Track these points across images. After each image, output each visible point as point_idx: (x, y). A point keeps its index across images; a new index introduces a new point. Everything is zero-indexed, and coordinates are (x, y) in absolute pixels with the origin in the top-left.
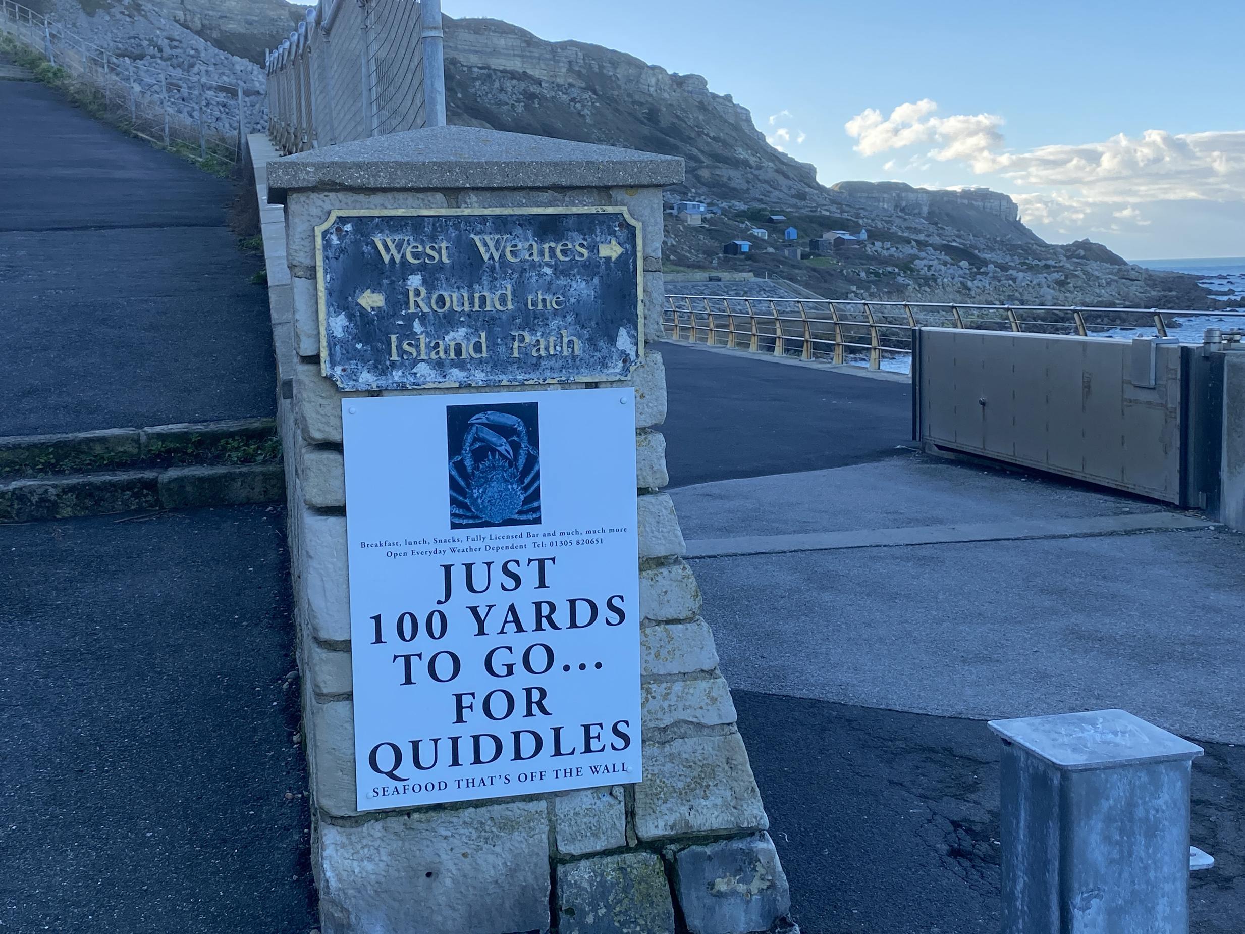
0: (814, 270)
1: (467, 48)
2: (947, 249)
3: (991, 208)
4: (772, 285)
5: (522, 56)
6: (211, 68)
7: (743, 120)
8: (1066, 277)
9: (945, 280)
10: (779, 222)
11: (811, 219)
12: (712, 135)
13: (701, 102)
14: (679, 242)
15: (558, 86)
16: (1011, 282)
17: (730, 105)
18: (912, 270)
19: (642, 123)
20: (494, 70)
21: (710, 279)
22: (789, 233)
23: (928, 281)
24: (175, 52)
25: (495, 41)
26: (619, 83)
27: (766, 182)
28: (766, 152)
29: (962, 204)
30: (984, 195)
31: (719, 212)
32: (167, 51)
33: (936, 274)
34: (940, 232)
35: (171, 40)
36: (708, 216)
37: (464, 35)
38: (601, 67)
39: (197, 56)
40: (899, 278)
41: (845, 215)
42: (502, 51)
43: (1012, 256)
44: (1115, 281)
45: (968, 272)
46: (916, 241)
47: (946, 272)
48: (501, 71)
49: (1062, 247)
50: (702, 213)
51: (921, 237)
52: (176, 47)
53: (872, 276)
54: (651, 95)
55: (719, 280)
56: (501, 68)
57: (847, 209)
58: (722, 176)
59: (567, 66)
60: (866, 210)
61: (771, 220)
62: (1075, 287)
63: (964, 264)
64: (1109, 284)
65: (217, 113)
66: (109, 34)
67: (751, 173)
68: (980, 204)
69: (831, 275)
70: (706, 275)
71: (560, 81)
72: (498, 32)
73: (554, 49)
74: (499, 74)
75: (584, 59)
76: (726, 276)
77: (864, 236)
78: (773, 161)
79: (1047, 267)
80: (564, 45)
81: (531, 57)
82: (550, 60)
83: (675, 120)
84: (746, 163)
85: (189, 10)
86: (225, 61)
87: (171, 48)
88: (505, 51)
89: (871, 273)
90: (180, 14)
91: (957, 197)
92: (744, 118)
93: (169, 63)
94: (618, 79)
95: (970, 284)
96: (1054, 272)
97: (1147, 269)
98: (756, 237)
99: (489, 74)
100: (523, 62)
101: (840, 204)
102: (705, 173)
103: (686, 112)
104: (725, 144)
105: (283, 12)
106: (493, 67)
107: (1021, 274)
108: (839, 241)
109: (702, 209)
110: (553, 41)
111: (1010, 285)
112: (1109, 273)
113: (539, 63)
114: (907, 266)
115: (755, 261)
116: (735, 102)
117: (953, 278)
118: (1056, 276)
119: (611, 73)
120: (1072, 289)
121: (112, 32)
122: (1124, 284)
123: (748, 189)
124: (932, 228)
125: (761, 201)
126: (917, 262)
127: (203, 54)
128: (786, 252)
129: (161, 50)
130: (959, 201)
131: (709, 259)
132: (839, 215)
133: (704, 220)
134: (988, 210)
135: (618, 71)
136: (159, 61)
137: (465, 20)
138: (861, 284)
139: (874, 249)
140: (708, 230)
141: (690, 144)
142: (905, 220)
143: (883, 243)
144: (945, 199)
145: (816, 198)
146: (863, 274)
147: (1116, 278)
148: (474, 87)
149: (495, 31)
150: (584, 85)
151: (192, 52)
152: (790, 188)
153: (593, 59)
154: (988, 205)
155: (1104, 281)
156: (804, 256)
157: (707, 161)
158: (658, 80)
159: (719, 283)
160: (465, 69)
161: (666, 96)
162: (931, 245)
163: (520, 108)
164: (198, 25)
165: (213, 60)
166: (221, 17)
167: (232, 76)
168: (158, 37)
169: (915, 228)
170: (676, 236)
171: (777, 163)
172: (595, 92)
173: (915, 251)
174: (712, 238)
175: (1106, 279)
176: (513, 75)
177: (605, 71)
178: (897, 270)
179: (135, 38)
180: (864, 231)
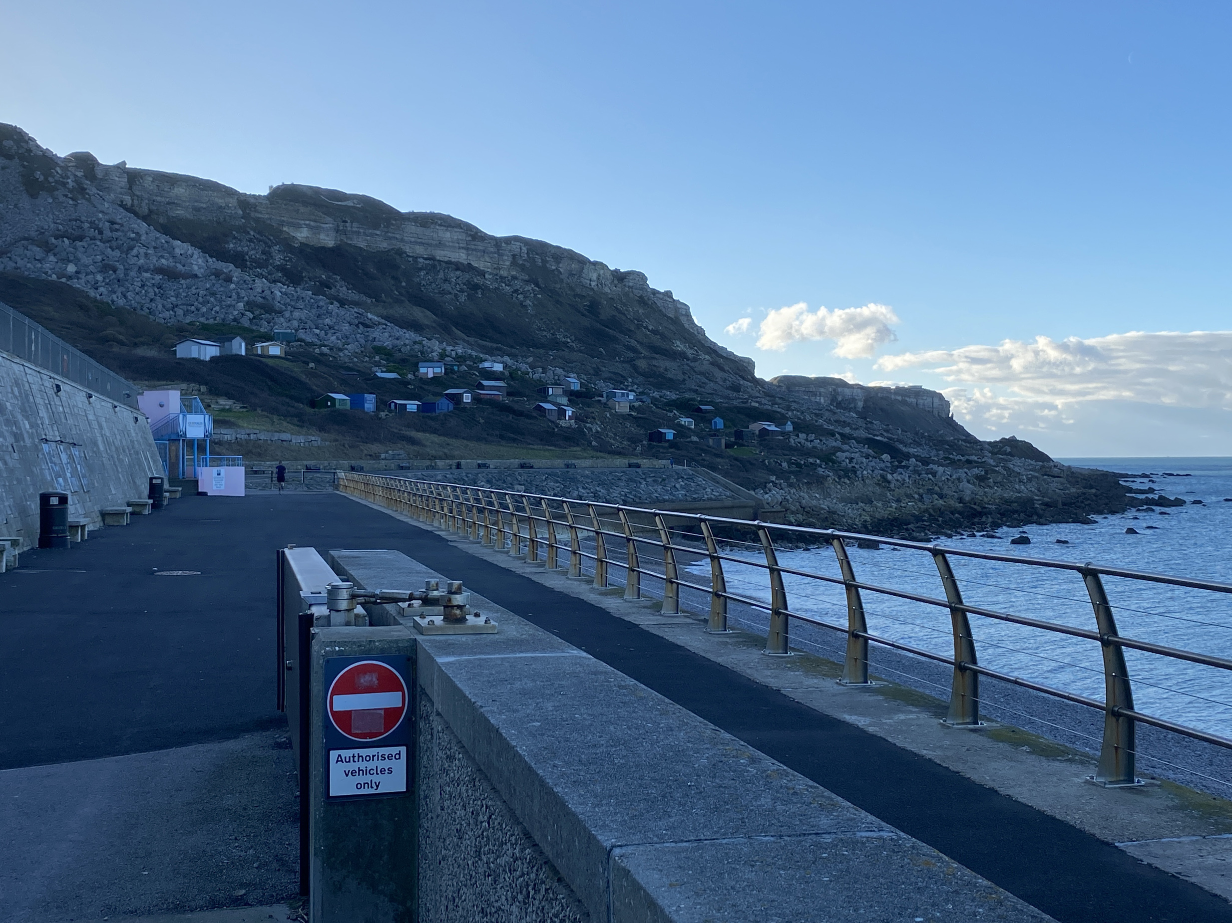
0: (736, 459)
1: (413, 240)
2: (871, 443)
3: (924, 405)
4: (691, 472)
5: (467, 249)
6: (150, 251)
7: (682, 315)
8: (986, 472)
9: (865, 472)
10: (707, 411)
11: (739, 410)
12: (650, 328)
13: (641, 297)
14: (605, 429)
15: (501, 277)
16: (930, 476)
17: (671, 300)
18: (834, 462)
19: (583, 315)
20: (439, 261)
21: (630, 466)
22: (715, 422)
23: (848, 473)
24: (115, 235)
25: (441, 234)
26: (562, 277)
27: (701, 373)
28: (703, 345)
29: (896, 400)
30: (917, 392)
31: (649, 401)
32: (107, 233)
33: (857, 466)
34: (869, 425)
35: (112, 223)
36: (637, 404)
37: (411, 228)
38: (544, 262)
39: (137, 239)
40: (819, 469)
41: (776, 407)
42: (447, 244)
43: (937, 450)
44: (1037, 477)
45: (889, 464)
46: (841, 434)
47: (867, 465)
48: (446, 263)
49: (990, 443)
50: (631, 401)
51: (847, 430)
52: (117, 230)
53: (794, 467)
54: (593, 289)
55: (638, 466)
56: (446, 259)
57: (780, 401)
58: (660, 367)
59: (510, 259)
60: (798, 403)
61: (699, 410)
62: (995, 483)
63: (886, 457)
64: (1030, 480)
65: (151, 295)
66: (50, 215)
67: (687, 364)
68: (913, 400)
69: (751, 464)
70: (626, 461)
71: (503, 273)
72: (445, 226)
73: (498, 242)
74: (444, 265)
75: (528, 253)
76: (645, 462)
77: (789, 427)
78: (708, 354)
79: (969, 462)
80: (508, 240)
81: (475, 250)
82: (495, 253)
83: (615, 313)
84: (683, 355)
85: (138, 196)
86: (166, 245)
87: (112, 230)
88: (451, 244)
89: (793, 463)
90: (128, 200)
91: (891, 393)
92: (684, 313)
93: (108, 245)
94: (561, 273)
95: (889, 477)
96: (975, 467)
97: (1069, 467)
98: (682, 426)
99: (434, 265)
100: (468, 255)
101: (773, 396)
102: (642, 364)
103: (625, 305)
104: (663, 337)
105: (231, 200)
106: (438, 258)
107: (941, 469)
108: (764, 432)
109: (631, 397)
110: (498, 235)
111: (929, 479)
112: (1031, 470)
113: (483, 256)
114: (828, 458)
115: (678, 449)
116: (675, 298)
117: (873, 471)
118: (976, 471)
119: (553, 268)
120: (991, 484)
121: (53, 214)
122: (1044, 480)
123: (684, 380)
124: (861, 422)
125: (696, 391)
126: (839, 454)
127: (143, 238)
128: (711, 442)
129: (101, 233)
130: (893, 397)
131: (633, 445)
132: (769, 408)
133: (632, 408)
134: (921, 407)
135: (561, 265)
136: (98, 243)
137: (413, 213)
138: (782, 474)
139: (798, 440)
140: (635, 418)
141: (630, 337)
142: (835, 413)
143: (808, 435)
144: (879, 395)
145: (750, 390)
146: (785, 465)
147: (1037, 474)
148: (419, 276)
149: (440, 225)
150: (527, 278)
151: (133, 235)
152: (725, 380)
153: (537, 254)
154: (921, 402)
155: (1025, 477)
156: (728, 446)
157: (645, 352)
158: (599, 275)
159: (638, 470)
160: (411, 259)
161: (607, 290)
162: (854, 438)
163: (463, 298)
164: (145, 210)
165: (153, 243)
166: (168, 203)
167: (171, 260)
168: (100, 220)
169: (844, 422)
170: (602, 423)
171: (714, 355)
172: (537, 285)
173: (838, 444)
174: (638, 426)
175: (1027, 475)
176: (458, 266)
177: (548, 265)
178: (818, 461)
179: (76, 220)
180: (789, 423)
